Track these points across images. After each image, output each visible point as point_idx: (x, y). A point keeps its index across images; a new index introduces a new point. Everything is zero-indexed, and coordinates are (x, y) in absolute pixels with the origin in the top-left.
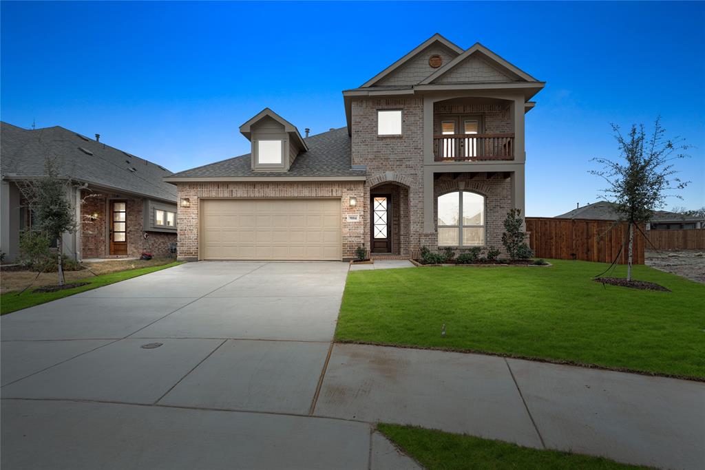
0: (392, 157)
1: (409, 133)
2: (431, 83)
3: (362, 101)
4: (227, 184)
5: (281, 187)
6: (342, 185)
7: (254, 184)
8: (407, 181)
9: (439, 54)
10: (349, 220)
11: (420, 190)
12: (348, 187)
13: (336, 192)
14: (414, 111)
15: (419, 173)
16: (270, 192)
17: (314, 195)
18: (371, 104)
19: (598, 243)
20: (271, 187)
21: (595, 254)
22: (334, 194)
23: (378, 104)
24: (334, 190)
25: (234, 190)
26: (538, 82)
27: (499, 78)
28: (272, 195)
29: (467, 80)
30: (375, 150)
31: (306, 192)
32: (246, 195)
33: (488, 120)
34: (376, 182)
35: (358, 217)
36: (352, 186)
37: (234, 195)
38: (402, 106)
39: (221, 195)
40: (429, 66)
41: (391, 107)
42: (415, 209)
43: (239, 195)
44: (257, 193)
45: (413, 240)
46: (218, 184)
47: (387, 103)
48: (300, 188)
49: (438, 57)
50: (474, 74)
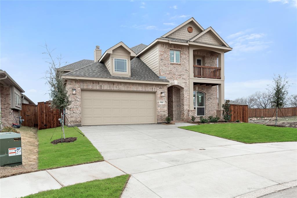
0: (176, 73)
1: (183, 63)
2: (194, 41)
3: (164, 45)
4: (98, 82)
5: (128, 85)
6: (157, 85)
7: (113, 83)
8: (183, 85)
9: (191, 26)
10: (160, 104)
11: (188, 90)
12: (160, 87)
13: (154, 89)
14: (185, 53)
15: (187, 82)
16: (122, 88)
17: (144, 90)
18: (167, 46)
19: (234, 114)
20: (122, 85)
21: (233, 119)
22: (153, 90)
23: (171, 47)
24: (153, 88)
25: (102, 85)
26: (230, 47)
27: (216, 43)
28: (123, 89)
29: (205, 42)
30: (170, 69)
31: (140, 89)
32: (109, 89)
33: (206, 59)
34: (170, 85)
35: (164, 102)
36: (161, 87)
37: (102, 88)
38: (180, 50)
39: (95, 88)
40: (187, 31)
41: (176, 49)
42: (186, 98)
43: (105, 89)
44: (115, 88)
45: (186, 113)
46: (93, 82)
47: (174, 47)
48: (137, 86)
49: (191, 28)
50: (208, 40)
